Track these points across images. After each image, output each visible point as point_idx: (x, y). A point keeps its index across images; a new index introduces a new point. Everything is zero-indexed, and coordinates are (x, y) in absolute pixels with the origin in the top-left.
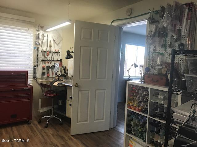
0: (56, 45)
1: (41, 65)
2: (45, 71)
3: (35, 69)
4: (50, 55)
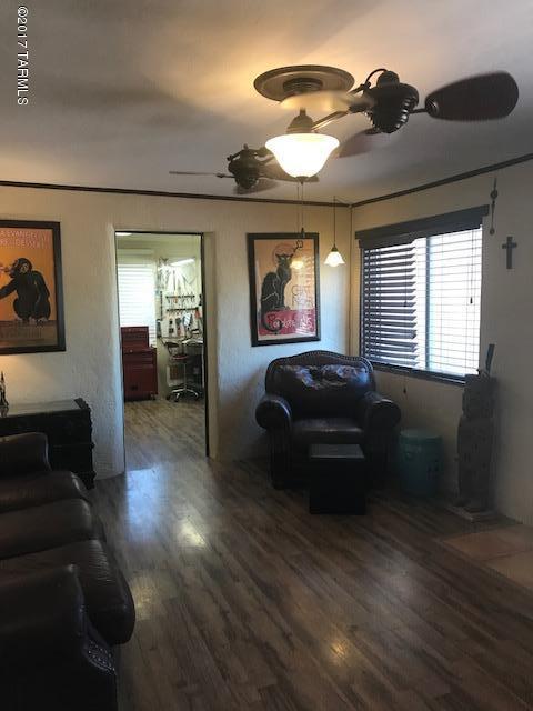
0: (188, 286)
1: (168, 317)
2: (174, 326)
3: (159, 324)
4: (179, 301)
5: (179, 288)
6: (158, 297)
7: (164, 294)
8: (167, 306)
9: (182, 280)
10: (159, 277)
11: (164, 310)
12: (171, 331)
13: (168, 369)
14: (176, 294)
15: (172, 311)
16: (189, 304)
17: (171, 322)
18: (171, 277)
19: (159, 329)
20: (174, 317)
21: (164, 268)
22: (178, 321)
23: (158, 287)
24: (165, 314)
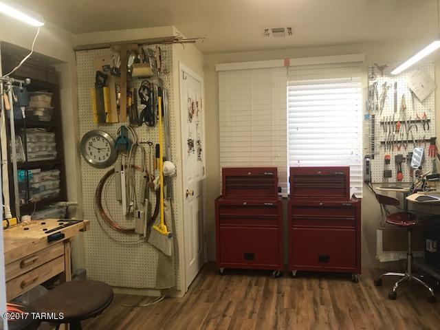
0: (417, 103)
1: (382, 153)
2: (392, 167)
3: (367, 164)
4: (403, 129)
5: (404, 109)
6: (369, 123)
7: (378, 119)
8: (382, 136)
9: (409, 97)
10: (371, 93)
11: (377, 142)
12: (387, 174)
13: (379, 234)
14: (398, 118)
15: (389, 144)
16: (419, 133)
17: (387, 161)
18: (390, 93)
19: (367, 170)
20: (393, 153)
21: (380, 80)
22: (399, 160)
23: (369, 108)
24: (377, 149)
